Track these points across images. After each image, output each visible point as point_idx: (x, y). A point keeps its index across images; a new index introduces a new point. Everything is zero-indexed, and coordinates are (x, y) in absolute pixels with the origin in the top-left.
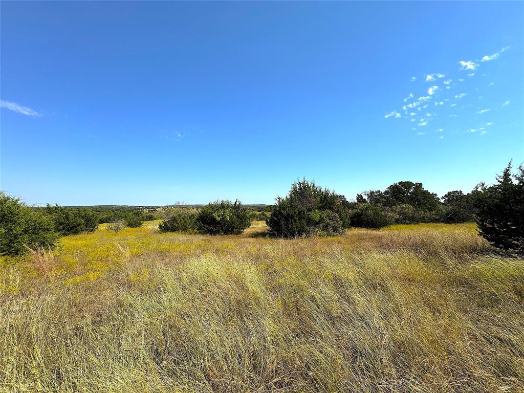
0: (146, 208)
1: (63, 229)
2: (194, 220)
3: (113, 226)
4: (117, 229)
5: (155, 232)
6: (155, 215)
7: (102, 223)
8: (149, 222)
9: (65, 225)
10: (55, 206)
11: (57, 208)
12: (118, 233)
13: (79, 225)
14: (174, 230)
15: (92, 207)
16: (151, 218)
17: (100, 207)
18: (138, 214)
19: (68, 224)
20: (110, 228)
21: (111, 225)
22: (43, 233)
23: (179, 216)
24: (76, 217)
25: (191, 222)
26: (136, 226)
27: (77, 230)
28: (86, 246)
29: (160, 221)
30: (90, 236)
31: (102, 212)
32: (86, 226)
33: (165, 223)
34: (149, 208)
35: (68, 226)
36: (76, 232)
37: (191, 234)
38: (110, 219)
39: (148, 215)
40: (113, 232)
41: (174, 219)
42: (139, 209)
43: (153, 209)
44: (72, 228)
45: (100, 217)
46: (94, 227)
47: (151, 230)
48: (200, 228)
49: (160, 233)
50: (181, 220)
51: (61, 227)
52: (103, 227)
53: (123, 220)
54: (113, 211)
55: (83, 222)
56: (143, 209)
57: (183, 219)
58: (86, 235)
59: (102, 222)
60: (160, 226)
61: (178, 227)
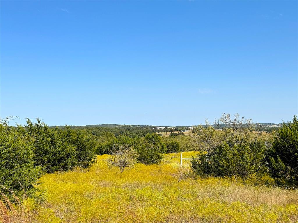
0: (166, 130)
1: (48, 162)
2: (260, 156)
3: (117, 160)
4: (123, 165)
5: (186, 176)
6: (181, 142)
7: (101, 154)
8: (174, 154)
9: (51, 155)
10: (37, 123)
11: (39, 127)
12: (124, 172)
13: (68, 156)
14: (219, 174)
15: (88, 127)
16: (174, 148)
17: (99, 127)
18: (152, 140)
19: (55, 154)
20: (113, 163)
21: (115, 158)
22: (19, 166)
23: (230, 144)
24: (64, 142)
25: (255, 158)
26: (153, 162)
27: (66, 165)
28: (77, 192)
29: (193, 155)
30: (84, 175)
31: (101, 135)
32: (79, 158)
33: (203, 158)
34: (171, 130)
35: (54, 158)
36: (65, 168)
37: (256, 184)
38: (111, 148)
39: (169, 142)
40: (117, 169)
41: (220, 151)
42: (155, 131)
43: (178, 132)
44: (60, 161)
45: (99, 143)
46: (90, 160)
47: (178, 170)
48: (274, 173)
49: (194, 178)
50: (234, 154)
51: (45, 158)
52: (102, 160)
53: (132, 148)
54: (116, 135)
55: (75, 151)
56: (161, 130)
57: (238, 150)
58: (78, 173)
59: (100, 152)
60: (194, 165)
61: (228, 167)
